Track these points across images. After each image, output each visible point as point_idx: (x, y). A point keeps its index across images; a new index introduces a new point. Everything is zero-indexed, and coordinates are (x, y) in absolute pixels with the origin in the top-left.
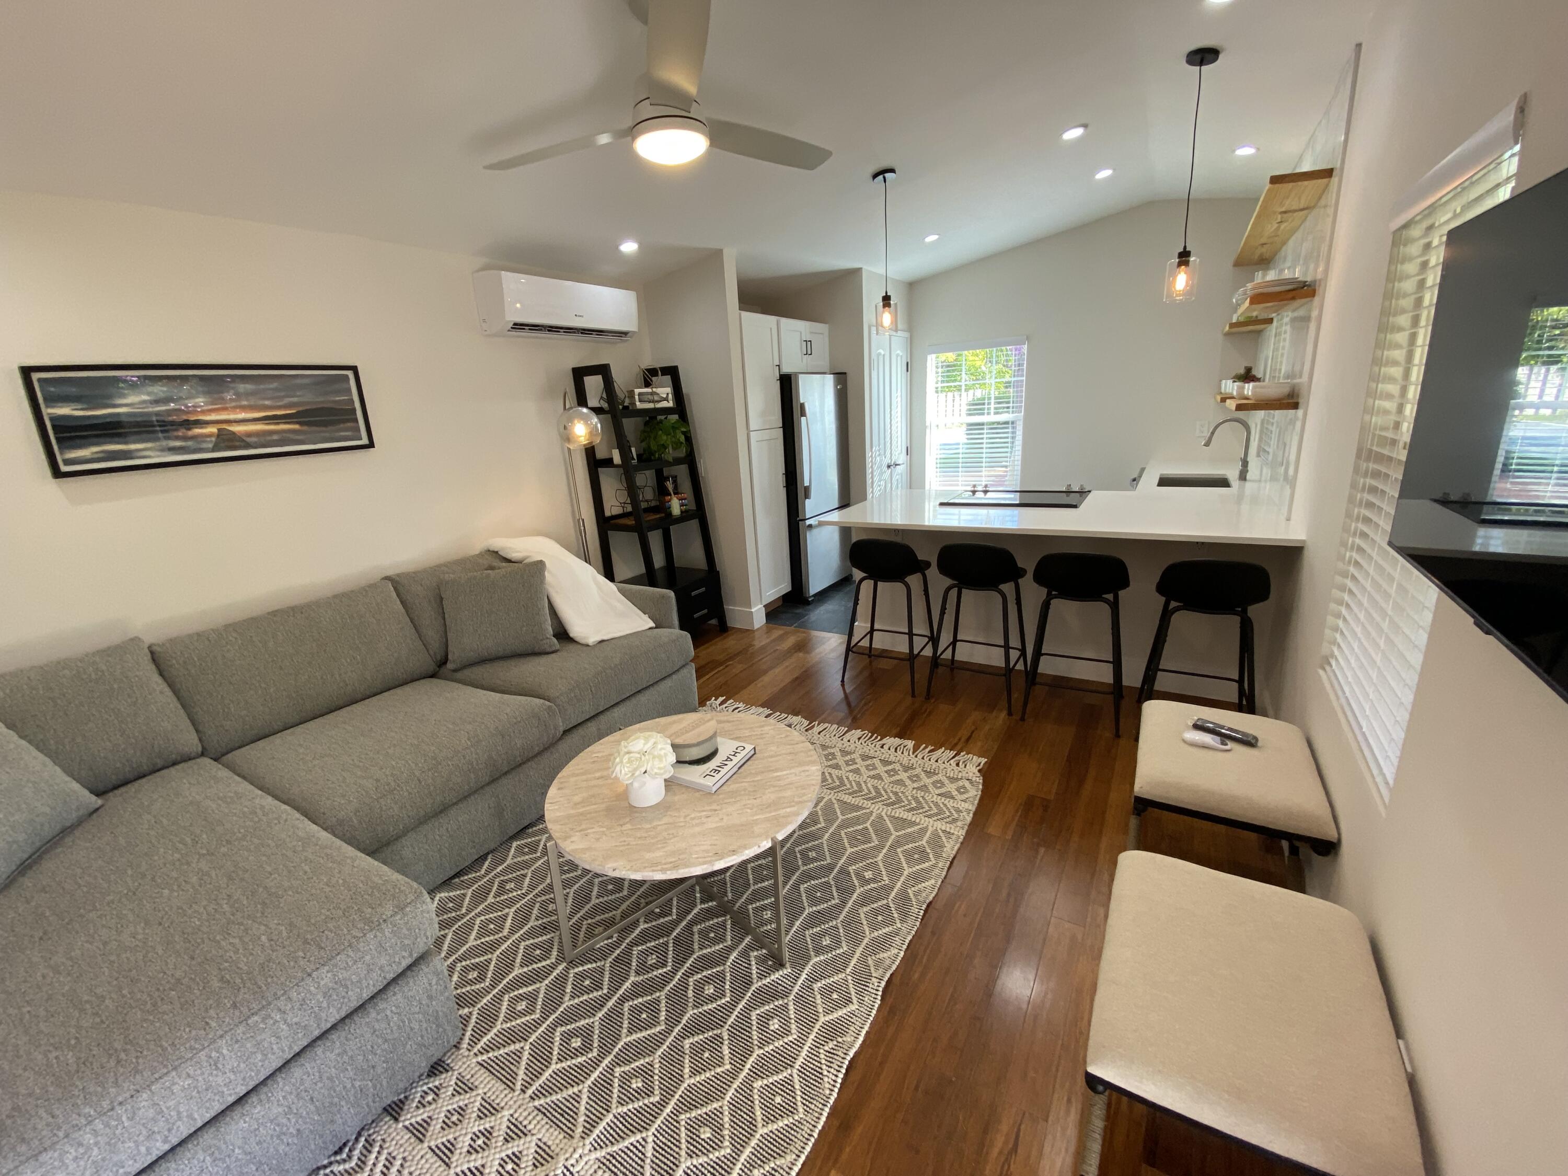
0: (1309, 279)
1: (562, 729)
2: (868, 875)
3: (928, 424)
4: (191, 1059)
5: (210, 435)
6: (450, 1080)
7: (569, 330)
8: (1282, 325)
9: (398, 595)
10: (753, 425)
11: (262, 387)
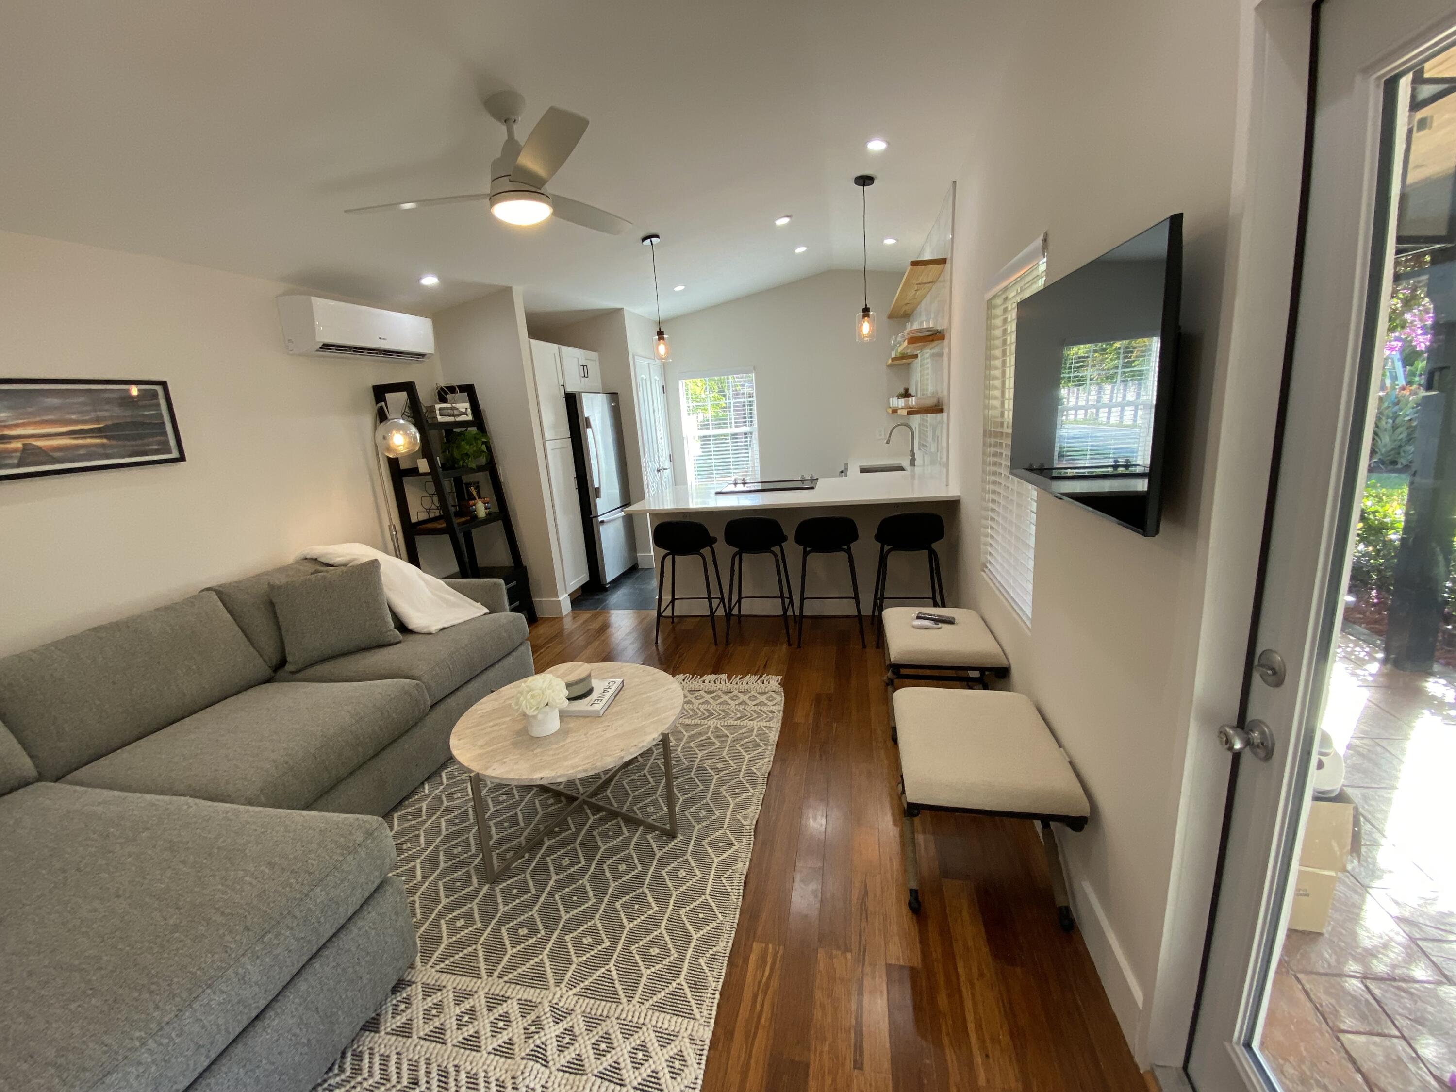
0: (939, 328)
1: (429, 703)
2: (719, 766)
3: (684, 436)
4: (222, 977)
5: (15, 450)
6: (417, 990)
7: (371, 351)
8: (924, 359)
9: (224, 605)
10: (548, 436)
11: (68, 401)
